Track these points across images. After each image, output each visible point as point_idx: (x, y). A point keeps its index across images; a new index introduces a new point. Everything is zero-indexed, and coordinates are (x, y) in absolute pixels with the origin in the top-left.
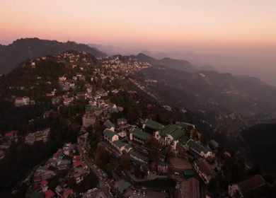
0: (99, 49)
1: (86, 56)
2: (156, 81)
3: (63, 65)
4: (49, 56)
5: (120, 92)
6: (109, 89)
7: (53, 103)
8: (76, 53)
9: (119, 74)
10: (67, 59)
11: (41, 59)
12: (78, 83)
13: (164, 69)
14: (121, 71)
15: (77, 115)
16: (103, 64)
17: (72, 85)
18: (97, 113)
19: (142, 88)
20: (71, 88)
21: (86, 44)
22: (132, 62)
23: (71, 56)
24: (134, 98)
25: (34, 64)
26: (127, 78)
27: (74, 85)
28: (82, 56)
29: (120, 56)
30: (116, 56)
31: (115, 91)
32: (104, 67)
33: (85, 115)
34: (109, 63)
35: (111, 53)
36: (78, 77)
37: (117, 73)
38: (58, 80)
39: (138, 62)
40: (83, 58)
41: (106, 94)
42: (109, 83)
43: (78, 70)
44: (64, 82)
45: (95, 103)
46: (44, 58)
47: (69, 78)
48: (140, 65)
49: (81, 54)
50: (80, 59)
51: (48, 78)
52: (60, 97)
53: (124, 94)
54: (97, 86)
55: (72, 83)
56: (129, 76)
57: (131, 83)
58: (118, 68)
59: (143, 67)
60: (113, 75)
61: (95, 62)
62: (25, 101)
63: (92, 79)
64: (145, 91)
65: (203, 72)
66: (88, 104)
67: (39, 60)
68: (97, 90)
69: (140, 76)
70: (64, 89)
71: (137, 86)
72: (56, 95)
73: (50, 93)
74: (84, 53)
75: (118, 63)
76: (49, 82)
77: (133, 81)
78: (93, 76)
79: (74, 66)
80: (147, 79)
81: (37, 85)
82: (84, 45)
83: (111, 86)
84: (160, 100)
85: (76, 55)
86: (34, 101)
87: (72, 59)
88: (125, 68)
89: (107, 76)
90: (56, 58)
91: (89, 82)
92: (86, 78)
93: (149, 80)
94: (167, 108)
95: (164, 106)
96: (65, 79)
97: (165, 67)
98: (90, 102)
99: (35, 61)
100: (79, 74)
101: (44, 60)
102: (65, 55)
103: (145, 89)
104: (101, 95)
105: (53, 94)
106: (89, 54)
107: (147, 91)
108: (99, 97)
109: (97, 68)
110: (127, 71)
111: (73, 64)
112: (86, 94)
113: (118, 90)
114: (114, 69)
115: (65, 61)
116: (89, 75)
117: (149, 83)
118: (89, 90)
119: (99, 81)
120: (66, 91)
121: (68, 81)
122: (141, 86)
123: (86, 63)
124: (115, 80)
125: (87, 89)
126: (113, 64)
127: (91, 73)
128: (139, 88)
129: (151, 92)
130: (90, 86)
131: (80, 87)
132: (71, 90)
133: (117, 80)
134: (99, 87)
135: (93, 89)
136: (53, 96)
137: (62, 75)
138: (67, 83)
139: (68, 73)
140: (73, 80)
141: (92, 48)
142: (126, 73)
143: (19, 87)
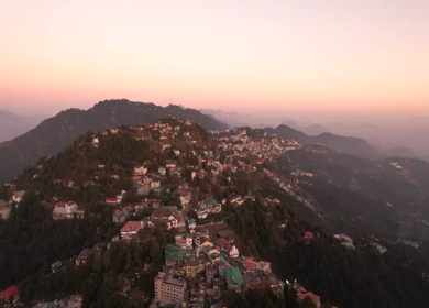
0: (217, 117)
1: (189, 129)
2: (311, 175)
3: (145, 145)
4: (123, 127)
5: (247, 202)
6: (225, 196)
7: (115, 219)
8: (173, 123)
9: (247, 161)
10: (156, 134)
11: (109, 132)
12: (168, 181)
13: (324, 152)
14: (250, 155)
15: (147, 266)
16: (220, 142)
17: (156, 185)
18: (191, 271)
19: (287, 188)
20: (152, 192)
21: (197, 108)
22: (269, 139)
23: (166, 129)
24: (275, 216)
25: (96, 140)
26: (260, 168)
27: (158, 184)
28: (184, 128)
29: (248, 129)
30: (242, 129)
31: (238, 201)
32: (221, 148)
33: (161, 274)
34: (230, 141)
35: (234, 123)
36: (168, 170)
37: (242, 160)
38: (131, 173)
39: (279, 139)
40: (186, 131)
41: (219, 209)
42: (226, 183)
43: (170, 155)
44: (142, 176)
45: (189, 241)
46: (113, 131)
47: (153, 169)
48: (281, 145)
49: (182, 125)
50: (180, 134)
51: (116, 167)
52: (130, 208)
53: (255, 207)
54: (202, 189)
55: (156, 180)
56: (264, 166)
57: (267, 178)
58: (245, 149)
59: (288, 149)
60: (235, 163)
61: (205, 140)
62: (68, 210)
63: (194, 174)
64: (292, 194)
65: (395, 160)
66: (174, 241)
67: (106, 133)
68: (200, 199)
69: (282, 164)
70: (140, 191)
71: (278, 184)
72: (126, 201)
73: (115, 199)
74: (189, 123)
75: (244, 140)
76: (116, 177)
77: (271, 175)
78: (197, 168)
79: (164, 147)
80: (295, 171)
81: (95, 180)
82: (194, 110)
83: (229, 189)
84: (321, 213)
85: (174, 126)
86: (83, 212)
87: (165, 134)
88: (257, 150)
89: (225, 166)
90: (135, 132)
91: (187, 181)
92: (182, 172)
93: (298, 172)
94: (344, 240)
95: (337, 236)
96: (145, 171)
97: (326, 148)
98: (178, 237)
99: (99, 136)
100: (172, 163)
101: (114, 135)
102: (156, 125)
103: (293, 189)
104: (209, 211)
105: (119, 201)
106: (197, 126)
107: (297, 193)
108: (205, 216)
109: (208, 150)
110: (260, 156)
111: (165, 142)
112: (171, 218)
113: (243, 197)
114: (239, 151)
115: (150, 137)
116: (189, 167)
117: (300, 177)
118: (184, 200)
119: (207, 179)
120: (143, 197)
121: (149, 177)
122: (286, 184)
123: (190, 140)
124: (239, 172)
125: (182, 198)
126: (236, 143)
127: (194, 161)
128: (282, 189)
129: (305, 196)
130: (187, 190)
131: (168, 191)
132: (152, 194)
133: (242, 172)
134: (207, 192)
135: (193, 197)
136: (118, 204)
137: (141, 163)
138: (148, 180)
139: (152, 160)
140: (158, 174)
141: (206, 116)
142: (259, 160)
143: (67, 182)
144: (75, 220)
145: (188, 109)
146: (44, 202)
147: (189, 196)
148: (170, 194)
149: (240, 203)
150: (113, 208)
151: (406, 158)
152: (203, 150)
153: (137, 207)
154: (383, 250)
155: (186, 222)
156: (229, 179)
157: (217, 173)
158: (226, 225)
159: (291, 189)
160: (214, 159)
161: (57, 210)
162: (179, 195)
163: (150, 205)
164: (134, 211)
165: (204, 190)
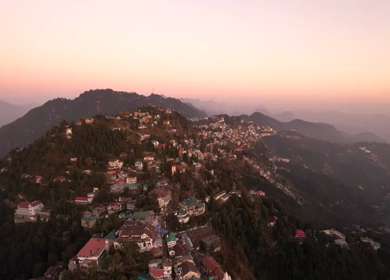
0: (196, 106)
1: (170, 118)
2: (287, 161)
3: (121, 135)
4: (100, 117)
5: (233, 199)
6: (209, 193)
7: (84, 223)
8: (153, 112)
9: (227, 148)
10: (134, 124)
11: (83, 121)
12: (145, 176)
13: (297, 138)
14: (229, 142)
16: (199, 130)
17: (132, 181)
19: (267, 175)
20: (127, 189)
22: (245, 125)
23: (145, 117)
25: (69, 131)
26: (240, 156)
27: (134, 180)
28: (165, 117)
29: (226, 116)
30: (220, 116)
31: (222, 197)
32: (201, 136)
34: (209, 129)
36: (145, 164)
37: (222, 147)
38: (104, 167)
39: (255, 126)
40: (166, 120)
41: (203, 209)
42: (209, 177)
43: (149, 146)
44: (117, 171)
45: (167, 270)
46: (88, 121)
47: (129, 163)
48: (257, 131)
49: (163, 114)
50: (160, 123)
51: (89, 160)
52: (102, 209)
53: (240, 204)
55: (131, 175)
56: (244, 153)
57: (247, 165)
58: (224, 137)
59: (263, 135)
60: (215, 151)
61: (186, 128)
62: (31, 211)
63: (174, 169)
64: (272, 181)
65: (367, 145)
66: (147, 272)
67: (80, 124)
69: (259, 151)
70: (115, 189)
71: (258, 172)
72: (98, 201)
73: (86, 197)
74: (169, 112)
75: (223, 127)
76: (88, 171)
77: (251, 162)
78: (177, 160)
79: (143, 138)
80: (272, 157)
81: (66, 175)
82: (174, 99)
83: (213, 184)
84: (301, 200)
85: (154, 114)
86: (48, 214)
87: (144, 123)
88: (236, 137)
89: (206, 154)
90: (112, 122)
91: (166, 175)
92: (161, 166)
93: (275, 157)
94: (336, 237)
95: (327, 232)
96: (121, 165)
97: (299, 134)
98: (153, 265)
99: (72, 126)
100: (150, 155)
101: (89, 125)
102: (136, 114)
103: (272, 176)
104: (191, 213)
105: (90, 200)
106: (177, 113)
107: (277, 180)
108: (187, 220)
109: (188, 138)
110: (239, 143)
111: (144, 132)
112: (144, 236)
113: (228, 192)
114: (218, 139)
115: (128, 127)
116: (169, 160)
117: (277, 163)
118: (163, 202)
119: (189, 174)
120: (116, 196)
121: (125, 171)
122: (265, 172)
123: (170, 129)
124: (220, 161)
125: (159, 199)
126: (216, 130)
127: (174, 153)
128: (262, 177)
129: (283, 182)
130: (166, 188)
131: (145, 189)
132: (126, 193)
133: (223, 160)
134: (188, 190)
135: (173, 196)
136: (89, 204)
137: (116, 156)
138: (123, 175)
139: (129, 153)
140: (134, 168)
141: (185, 104)
142: (238, 147)
143: (34, 178)
144: (38, 223)
145: (169, 99)
146: (7, 201)
147: (169, 197)
148: (146, 193)
149: (225, 199)
150: (83, 208)
151: (373, 143)
152: (184, 138)
153: (110, 208)
154: (377, 247)
155: (164, 238)
156: (212, 172)
157: (199, 165)
158: (211, 229)
159: (271, 176)
160: (195, 147)
161: (20, 211)
162: (157, 196)
163: (125, 205)
164: (107, 212)
165: (185, 187)
